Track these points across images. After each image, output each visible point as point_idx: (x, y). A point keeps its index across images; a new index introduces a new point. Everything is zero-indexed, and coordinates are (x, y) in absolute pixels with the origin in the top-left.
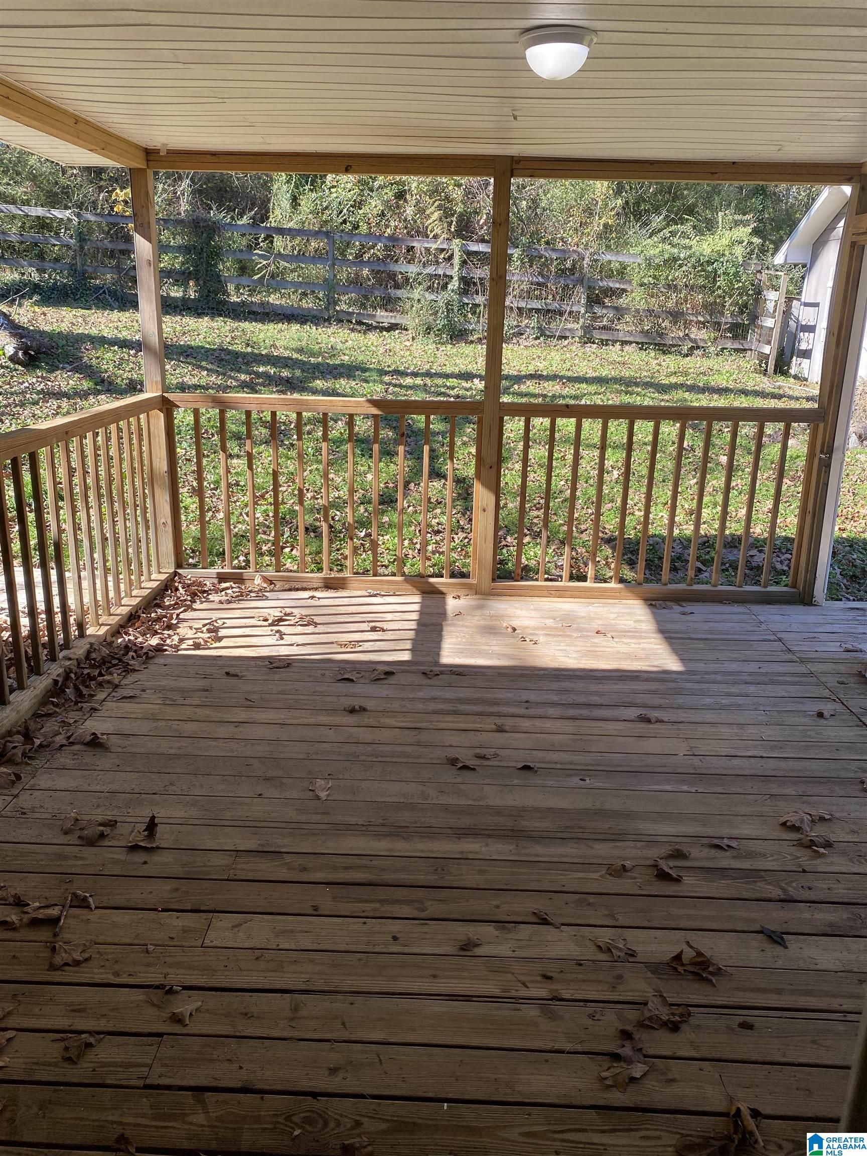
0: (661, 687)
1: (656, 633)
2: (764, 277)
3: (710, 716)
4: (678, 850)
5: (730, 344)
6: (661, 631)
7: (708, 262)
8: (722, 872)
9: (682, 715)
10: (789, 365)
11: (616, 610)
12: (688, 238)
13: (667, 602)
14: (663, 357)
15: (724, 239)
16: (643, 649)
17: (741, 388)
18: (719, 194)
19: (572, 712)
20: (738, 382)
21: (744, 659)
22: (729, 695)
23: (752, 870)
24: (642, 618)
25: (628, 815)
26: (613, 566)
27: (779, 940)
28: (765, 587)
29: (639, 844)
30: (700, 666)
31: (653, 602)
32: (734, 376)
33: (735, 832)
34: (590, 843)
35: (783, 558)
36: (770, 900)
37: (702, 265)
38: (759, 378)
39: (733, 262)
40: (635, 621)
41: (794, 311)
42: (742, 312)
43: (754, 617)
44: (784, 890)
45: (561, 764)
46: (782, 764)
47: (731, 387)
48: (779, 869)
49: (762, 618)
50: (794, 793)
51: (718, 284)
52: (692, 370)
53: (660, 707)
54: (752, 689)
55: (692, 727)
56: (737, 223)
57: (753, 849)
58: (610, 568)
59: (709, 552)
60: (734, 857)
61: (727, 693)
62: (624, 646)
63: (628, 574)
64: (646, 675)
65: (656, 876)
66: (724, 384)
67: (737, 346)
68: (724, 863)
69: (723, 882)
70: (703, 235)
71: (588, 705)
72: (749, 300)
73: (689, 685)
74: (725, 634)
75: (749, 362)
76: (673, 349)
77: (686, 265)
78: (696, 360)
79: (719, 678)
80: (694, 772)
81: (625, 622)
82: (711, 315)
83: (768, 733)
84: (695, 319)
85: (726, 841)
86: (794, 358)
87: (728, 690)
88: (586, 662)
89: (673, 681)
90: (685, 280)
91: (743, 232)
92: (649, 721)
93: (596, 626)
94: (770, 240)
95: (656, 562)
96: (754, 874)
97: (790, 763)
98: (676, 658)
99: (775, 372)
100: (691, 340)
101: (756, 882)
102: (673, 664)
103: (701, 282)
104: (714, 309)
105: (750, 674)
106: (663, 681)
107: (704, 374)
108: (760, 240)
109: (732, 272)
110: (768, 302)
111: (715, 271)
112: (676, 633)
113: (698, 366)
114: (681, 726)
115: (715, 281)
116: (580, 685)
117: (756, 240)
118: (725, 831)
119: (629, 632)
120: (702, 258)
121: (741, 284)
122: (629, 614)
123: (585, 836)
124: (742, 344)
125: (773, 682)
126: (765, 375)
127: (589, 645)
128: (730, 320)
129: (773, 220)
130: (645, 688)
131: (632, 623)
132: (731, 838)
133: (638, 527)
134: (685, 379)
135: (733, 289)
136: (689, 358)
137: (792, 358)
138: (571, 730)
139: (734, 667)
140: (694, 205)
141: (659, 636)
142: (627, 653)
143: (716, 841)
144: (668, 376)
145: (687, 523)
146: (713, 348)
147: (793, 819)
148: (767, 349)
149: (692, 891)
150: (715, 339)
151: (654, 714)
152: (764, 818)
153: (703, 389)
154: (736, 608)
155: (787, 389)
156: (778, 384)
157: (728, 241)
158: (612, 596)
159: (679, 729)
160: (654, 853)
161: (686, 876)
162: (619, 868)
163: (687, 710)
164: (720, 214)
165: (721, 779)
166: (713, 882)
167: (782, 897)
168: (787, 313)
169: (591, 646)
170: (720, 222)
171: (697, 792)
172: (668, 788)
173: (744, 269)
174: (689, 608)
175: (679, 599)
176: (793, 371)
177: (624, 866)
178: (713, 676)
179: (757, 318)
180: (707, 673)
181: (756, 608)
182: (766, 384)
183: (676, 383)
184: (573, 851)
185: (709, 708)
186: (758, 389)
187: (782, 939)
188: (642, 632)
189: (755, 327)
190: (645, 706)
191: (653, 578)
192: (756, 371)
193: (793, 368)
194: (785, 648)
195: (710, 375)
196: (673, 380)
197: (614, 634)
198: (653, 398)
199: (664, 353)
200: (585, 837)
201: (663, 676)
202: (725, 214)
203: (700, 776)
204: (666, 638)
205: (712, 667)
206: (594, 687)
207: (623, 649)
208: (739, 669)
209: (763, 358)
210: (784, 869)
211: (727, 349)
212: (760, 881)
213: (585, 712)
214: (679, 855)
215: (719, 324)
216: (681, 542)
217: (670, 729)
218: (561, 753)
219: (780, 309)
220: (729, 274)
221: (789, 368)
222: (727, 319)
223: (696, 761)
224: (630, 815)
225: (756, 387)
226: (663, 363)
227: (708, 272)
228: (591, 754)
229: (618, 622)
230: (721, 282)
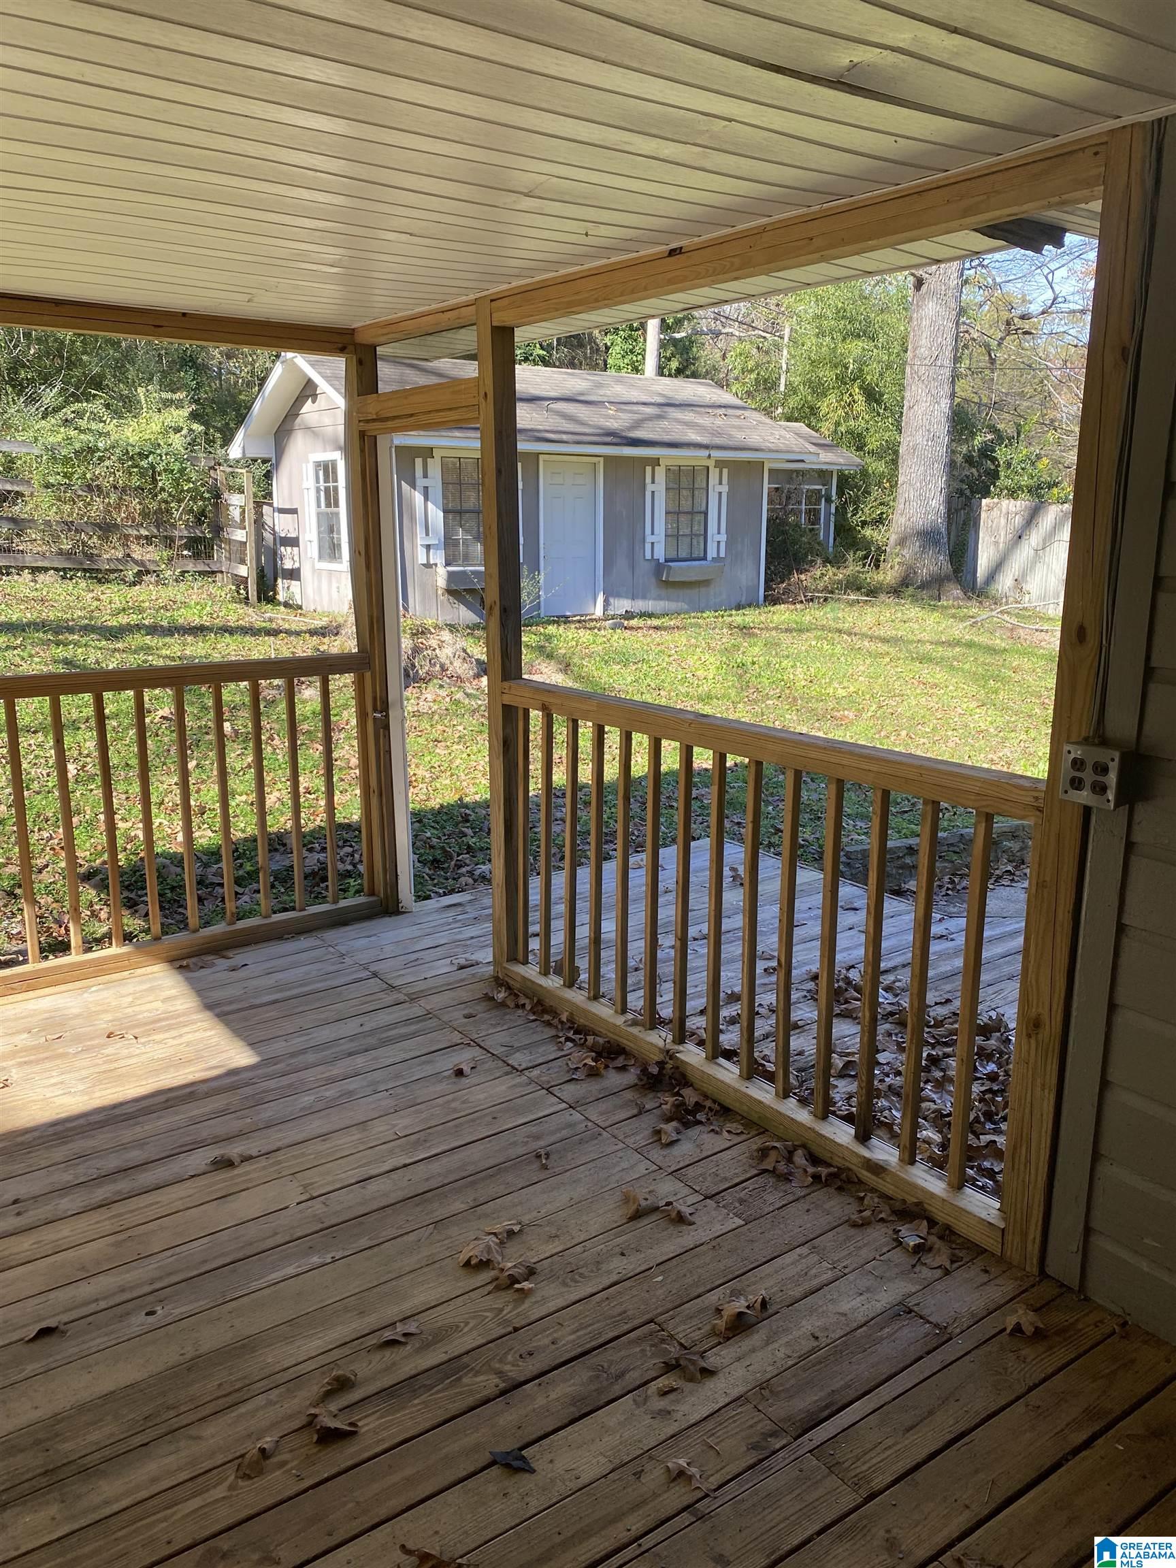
0: (233, 1099)
1: (201, 1011)
2: (219, 475)
3: (316, 1125)
4: (337, 1379)
5: (191, 565)
6: (209, 1006)
7: (139, 454)
8: (411, 1385)
9: (276, 1137)
10: (274, 588)
11: (130, 988)
12: (101, 421)
13: (203, 957)
14: (99, 589)
15: (153, 424)
16: (188, 1044)
17: (221, 624)
18: (133, 363)
19: (101, 1193)
20: (214, 616)
21: (337, 1017)
22: (332, 1081)
23: (450, 1360)
24: (173, 992)
25: (244, 1346)
26: (103, 915)
27: (516, 1464)
28: (335, 902)
29: (273, 1395)
30: (279, 1047)
31: (183, 962)
32: (208, 608)
33: (407, 1307)
34: (193, 1431)
35: (342, 854)
36: (487, 1401)
37: (132, 458)
38: (241, 609)
39: (174, 455)
40: (164, 1001)
41: (267, 519)
42: (199, 522)
43: (331, 949)
44: (500, 1373)
45: (105, 1298)
46: (435, 1167)
47: (208, 624)
48: (484, 1341)
49: (342, 949)
50: (463, 1207)
51: (160, 484)
52: (147, 604)
53: (241, 1134)
54: (360, 1061)
55: (296, 1151)
56: (167, 403)
57: (440, 1324)
58: (100, 921)
59: (241, 865)
60: (418, 1351)
61: (328, 1079)
62: (156, 1047)
63: (133, 923)
64: (204, 1087)
65: (316, 1442)
66: (197, 622)
67: (201, 567)
68: (408, 1369)
69: (416, 1402)
70: (120, 417)
71: (125, 1170)
72: (206, 506)
73: (272, 1084)
74: (301, 985)
75: (222, 589)
76: (112, 576)
77: (109, 458)
78: (147, 589)
79: (311, 1057)
80: (320, 1226)
81: (148, 1006)
82: (158, 527)
83: (404, 1123)
84: (135, 532)
85: (400, 1328)
86: (279, 581)
87: (327, 1074)
88: (104, 1093)
89: (247, 1085)
90: (111, 479)
91: (178, 416)
92: (228, 1164)
93: (104, 1023)
94: (214, 427)
95: (169, 895)
96: (453, 1368)
97: (444, 1160)
98: (241, 1043)
99: (259, 600)
100: (136, 562)
101: (459, 1379)
102: (241, 1056)
103: (136, 481)
104: (161, 518)
105: (353, 1038)
106: (233, 1088)
107: (165, 608)
108: (203, 427)
109: (176, 468)
110: (231, 508)
111: (153, 467)
112: (231, 1003)
113: (154, 598)
114: (280, 1156)
115: (154, 481)
116: (101, 1139)
117: (198, 427)
118: (391, 1312)
119: (160, 1020)
120: (130, 448)
121: (192, 485)
122: (151, 989)
123: (184, 1420)
124: (208, 565)
125: (385, 1043)
126: (247, 604)
127: (100, 1062)
128: (185, 533)
129: (213, 401)
130: (207, 1109)
131: (158, 1004)
132: (405, 1319)
133: (129, 847)
134: (140, 617)
135: (182, 491)
136: (137, 587)
137: (276, 580)
138: (108, 1227)
139: (326, 1034)
140: (102, 376)
141: (208, 1014)
142: (162, 1059)
143: (388, 1335)
144: (116, 613)
145: (200, 828)
146: (169, 572)
147: (473, 1251)
148: (243, 571)
149: (379, 1441)
150: (170, 559)
151: (234, 1150)
152: (437, 1265)
153: (169, 630)
154: (304, 942)
155: (280, 622)
156: (268, 615)
157: (159, 427)
158: (118, 968)
159: (279, 1162)
160: (300, 1401)
161: (360, 1420)
162: (255, 1458)
163: (280, 1127)
164: (139, 389)
165: (362, 1223)
166: (404, 1408)
167: (502, 1385)
168: (259, 523)
169: (105, 1062)
170: (143, 402)
171: (334, 1260)
172: (291, 1270)
173: (192, 464)
174: (239, 957)
175: (219, 948)
176: (281, 597)
177: (262, 1451)
178: (301, 1058)
179: (222, 529)
180: (293, 1055)
181: (331, 935)
182: (252, 616)
183: (128, 624)
184: (171, 1461)
185: (309, 1112)
186: (243, 623)
187: (523, 1458)
188: (179, 1016)
189: (221, 541)
190: (217, 1141)
191: (170, 921)
192: (233, 600)
193: (281, 593)
194: (385, 986)
195: (174, 610)
196: (123, 620)
197: (136, 1031)
198: (100, 649)
199: (99, 581)
200: (185, 1423)
201: (232, 1080)
202: (148, 391)
203: (328, 1231)
204: (218, 1016)
205: (298, 1042)
206: (128, 1134)
207: (159, 1052)
208: (333, 1036)
209: (241, 582)
210: (490, 1338)
211: (188, 572)
212: (466, 1374)
213: (123, 1185)
214: (342, 1385)
215: (172, 540)
216: (198, 858)
217: (264, 1168)
218: (101, 1278)
219: (249, 518)
220: (173, 471)
221: (275, 593)
222: (181, 532)
223: (317, 1206)
224: (246, 1346)
225: (241, 622)
226: (102, 597)
227: (143, 468)
228: (152, 1260)
229: (137, 1009)
230: (164, 481)
